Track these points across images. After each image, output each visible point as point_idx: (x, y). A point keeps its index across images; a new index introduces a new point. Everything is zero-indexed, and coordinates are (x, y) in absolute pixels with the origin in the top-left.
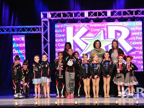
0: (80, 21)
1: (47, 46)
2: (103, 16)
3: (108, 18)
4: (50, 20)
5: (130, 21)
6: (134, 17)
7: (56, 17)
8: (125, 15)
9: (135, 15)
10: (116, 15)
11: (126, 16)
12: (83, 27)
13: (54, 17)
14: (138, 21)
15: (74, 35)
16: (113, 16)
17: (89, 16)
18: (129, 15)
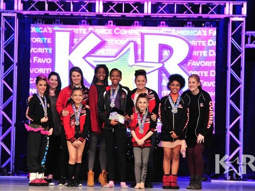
0: (86, 21)
1: (13, 71)
2: (135, 12)
3: (145, 17)
4: (20, 15)
5: (192, 26)
6: (201, 17)
7: (33, 9)
8: (183, 13)
9: (202, 13)
10: (162, 12)
11: (184, 15)
12: (92, 34)
13: (30, 10)
14: (208, 26)
15: (71, 51)
16: (156, 13)
17: (105, 10)
18: (189, 13)
